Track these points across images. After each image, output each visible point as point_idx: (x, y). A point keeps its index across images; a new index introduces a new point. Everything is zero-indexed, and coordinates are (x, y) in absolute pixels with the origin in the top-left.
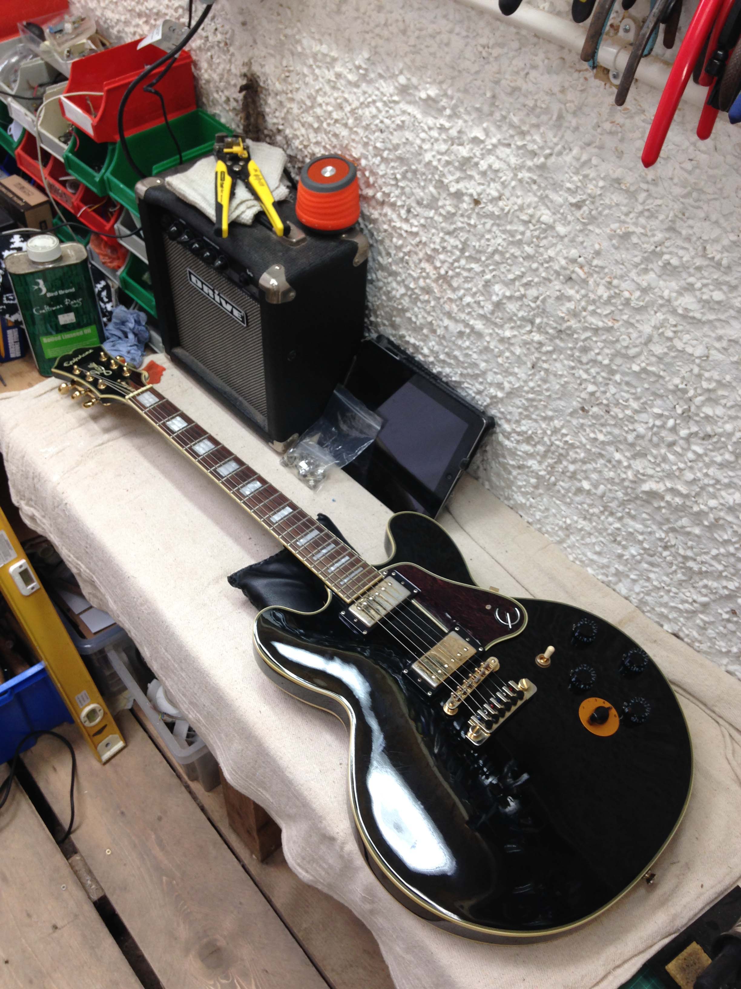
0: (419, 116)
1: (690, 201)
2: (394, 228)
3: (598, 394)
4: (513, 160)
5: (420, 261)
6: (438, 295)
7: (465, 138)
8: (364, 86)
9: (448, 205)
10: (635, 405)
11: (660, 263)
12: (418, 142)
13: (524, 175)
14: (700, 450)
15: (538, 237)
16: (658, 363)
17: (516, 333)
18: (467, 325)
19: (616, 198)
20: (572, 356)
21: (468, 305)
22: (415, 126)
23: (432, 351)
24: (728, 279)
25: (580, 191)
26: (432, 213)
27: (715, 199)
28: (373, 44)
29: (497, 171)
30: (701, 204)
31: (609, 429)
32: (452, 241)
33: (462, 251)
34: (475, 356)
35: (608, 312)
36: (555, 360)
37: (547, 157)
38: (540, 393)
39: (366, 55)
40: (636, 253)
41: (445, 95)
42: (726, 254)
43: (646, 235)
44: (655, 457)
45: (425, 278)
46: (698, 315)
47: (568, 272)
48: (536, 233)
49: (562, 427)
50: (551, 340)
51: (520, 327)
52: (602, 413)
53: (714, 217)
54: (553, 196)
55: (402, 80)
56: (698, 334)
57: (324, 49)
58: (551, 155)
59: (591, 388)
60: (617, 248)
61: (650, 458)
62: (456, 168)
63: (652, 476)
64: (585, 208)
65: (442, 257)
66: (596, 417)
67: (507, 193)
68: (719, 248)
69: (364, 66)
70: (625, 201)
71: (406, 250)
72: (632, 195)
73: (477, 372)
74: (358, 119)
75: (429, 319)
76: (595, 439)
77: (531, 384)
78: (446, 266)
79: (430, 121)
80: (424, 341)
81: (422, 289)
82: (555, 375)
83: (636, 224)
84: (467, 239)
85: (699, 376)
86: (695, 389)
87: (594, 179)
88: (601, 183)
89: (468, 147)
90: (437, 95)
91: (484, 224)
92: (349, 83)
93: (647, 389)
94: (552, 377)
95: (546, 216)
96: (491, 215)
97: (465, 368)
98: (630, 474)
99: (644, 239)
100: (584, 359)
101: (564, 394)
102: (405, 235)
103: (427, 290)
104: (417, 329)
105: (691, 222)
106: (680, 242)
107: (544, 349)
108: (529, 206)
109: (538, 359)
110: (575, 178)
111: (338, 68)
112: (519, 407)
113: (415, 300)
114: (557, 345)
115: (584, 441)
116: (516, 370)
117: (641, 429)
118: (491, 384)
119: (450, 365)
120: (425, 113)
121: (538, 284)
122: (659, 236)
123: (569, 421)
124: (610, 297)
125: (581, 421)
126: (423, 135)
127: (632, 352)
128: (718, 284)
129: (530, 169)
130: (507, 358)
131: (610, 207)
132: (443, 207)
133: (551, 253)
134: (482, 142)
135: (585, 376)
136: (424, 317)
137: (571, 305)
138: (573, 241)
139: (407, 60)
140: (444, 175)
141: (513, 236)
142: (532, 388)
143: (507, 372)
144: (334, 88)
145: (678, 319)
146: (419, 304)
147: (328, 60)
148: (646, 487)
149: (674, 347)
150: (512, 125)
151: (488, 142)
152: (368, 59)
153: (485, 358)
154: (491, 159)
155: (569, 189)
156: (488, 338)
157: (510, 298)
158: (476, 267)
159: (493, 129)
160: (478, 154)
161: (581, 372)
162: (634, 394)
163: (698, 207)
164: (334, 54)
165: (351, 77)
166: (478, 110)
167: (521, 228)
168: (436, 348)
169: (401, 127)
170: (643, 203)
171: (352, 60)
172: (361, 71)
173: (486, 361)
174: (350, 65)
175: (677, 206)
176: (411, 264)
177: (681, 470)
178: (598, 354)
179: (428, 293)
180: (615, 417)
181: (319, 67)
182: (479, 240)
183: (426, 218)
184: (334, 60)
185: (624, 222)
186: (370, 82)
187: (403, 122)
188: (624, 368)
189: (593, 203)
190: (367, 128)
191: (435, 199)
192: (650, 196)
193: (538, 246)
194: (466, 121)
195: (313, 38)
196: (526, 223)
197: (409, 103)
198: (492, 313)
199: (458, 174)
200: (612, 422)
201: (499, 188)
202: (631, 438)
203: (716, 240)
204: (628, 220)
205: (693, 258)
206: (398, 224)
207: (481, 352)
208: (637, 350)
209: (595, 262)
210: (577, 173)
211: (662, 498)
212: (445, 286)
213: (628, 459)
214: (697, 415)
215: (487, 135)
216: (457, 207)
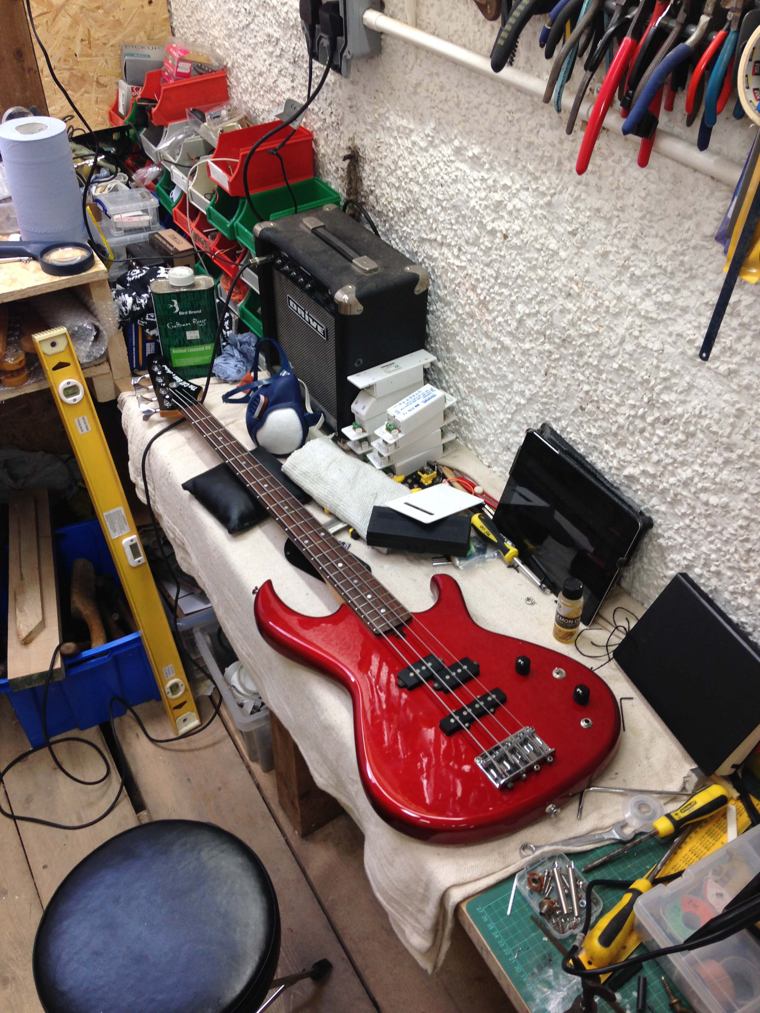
0: (468, 171)
1: (646, 222)
2: (449, 264)
3: (591, 393)
4: (530, 201)
5: (467, 290)
6: (479, 318)
7: (498, 186)
8: (431, 150)
9: (486, 241)
10: (617, 399)
11: (628, 275)
12: (467, 191)
13: (538, 212)
14: (661, 433)
15: (547, 262)
16: (630, 359)
17: (533, 345)
18: (499, 342)
19: (599, 224)
20: (572, 361)
21: (499, 323)
22: (465, 180)
23: (474, 368)
24: (673, 283)
25: (574, 222)
26: (475, 249)
27: (662, 219)
28: (437, 116)
29: (519, 210)
30: (653, 224)
31: (599, 423)
32: (489, 271)
33: (496, 278)
34: (505, 369)
35: (595, 319)
36: (561, 366)
37: (553, 195)
38: (550, 397)
39: (433, 125)
40: (613, 268)
41: (485, 152)
42: (670, 263)
43: (618, 253)
44: (632, 445)
45: (470, 305)
46: (654, 315)
47: (568, 289)
48: (546, 259)
49: (567, 426)
50: (558, 349)
51: (536, 339)
52: (594, 409)
53: (661, 234)
54: (558, 228)
55: (456, 143)
56: (656, 332)
57: (404, 123)
58: (555, 194)
59: (586, 388)
60: (600, 265)
61: (629, 446)
62: (492, 211)
63: (630, 462)
64: (579, 236)
65: (482, 285)
66: (591, 413)
67: (526, 228)
68: (665, 258)
69: (431, 134)
70: (604, 227)
71: (457, 282)
72: (608, 220)
73: (507, 383)
74: (426, 177)
75: (473, 339)
76: (590, 434)
77: (545, 389)
78: (485, 291)
79: (475, 175)
80: (469, 360)
81: (468, 314)
82: (561, 380)
83: (612, 245)
84: (499, 268)
85: (657, 367)
86: (656, 378)
87: (583, 211)
88: (588, 214)
89: (500, 193)
90: (479, 153)
91: (511, 254)
92: (421, 148)
93: (624, 384)
94: (559, 382)
95: (553, 244)
96: (515, 247)
97: (498, 381)
98: (615, 463)
99: (618, 256)
100: (581, 363)
101: (568, 397)
102: (456, 269)
103: (471, 315)
104: (464, 351)
105: (647, 239)
106: (641, 256)
107: (553, 357)
108: (541, 236)
109: (549, 366)
110: (571, 211)
111: (414, 138)
112: (536, 412)
113: (463, 324)
114: (562, 353)
115: (583, 436)
116: (534, 378)
117: (621, 420)
118: (516, 393)
119: (487, 379)
120: (472, 168)
121: (548, 301)
122: (627, 252)
123: (572, 420)
124: (596, 307)
125: (580, 418)
126: (470, 186)
127: (612, 352)
128: (667, 288)
129: (542, 207)
130: (528, 368)
131: (594, 232)
132: (483, 243)
133: (556, 274)
134: (510, 187)
135: (582, 378)
136: (469, 339)
137: (570, 317)
138: (570, 262)
139: (460, 127)
140: (483, 217)
141: (530, 263)
142: (545, 393)
143: (528, 381)
144: (411, 153)
145: (643, 320)
146: (466, 328)
147: (407, 131)
148: (626, 472)
149: (640, 344)
150: (530, 173)
151: (514, 188)
152: (434, 129)
153: (512, 370)
154: (515, 201)
155: (567, 220)
156: (514, 352)
157: (529, 315)
158: (506, 291)
159: (517, 177)
160: (507, 198)
161: (579, 374)
162: (615, 390)
163: (652, 227)
164: (411, 126)
165: (423, 144)
166: (507, 163)
167: (536, 256)
168: (478, 365)
169: (455, 181)
170: (616, 227)
171: (424, 130)
172: (429, 139)
173: (513, 373)
174: (422, 135)
175: (637, 227)
176: (460, 293)
177: (650, 453)
178: (590, 357)
179: (472, 317)
180: (603, 412)
181: (401, 137)
182: (507, 268)
183: (471, 254)
184: (411, 131)
185: (604, 244)
186: (435, 147)
187: (456, 176)
188: (608, 368)
189: (583, 230)
190: (432, 183)
191: (478, 238)
192: (620, 221)
193: (547, 269)
194: (499, 173)
195: (398, 115)
196: (539, 250)
197: (462, 161)
198: (517, 329)
199: (494, 215)
200: (601, 417)
201: (521, 224)
202: (614, 429)
203: (663, 252)
204: (607, 242)
205: (649, 268)
206: (452, 261)
207: (509, 365)
208: (616, 350)
209: (586, 279)
210: (572, 207)
211: (638, 480)
212: (484, 310)
213: (614, 448)
214: (658, 402)
215: (513, 182)
216: (492, 242)
